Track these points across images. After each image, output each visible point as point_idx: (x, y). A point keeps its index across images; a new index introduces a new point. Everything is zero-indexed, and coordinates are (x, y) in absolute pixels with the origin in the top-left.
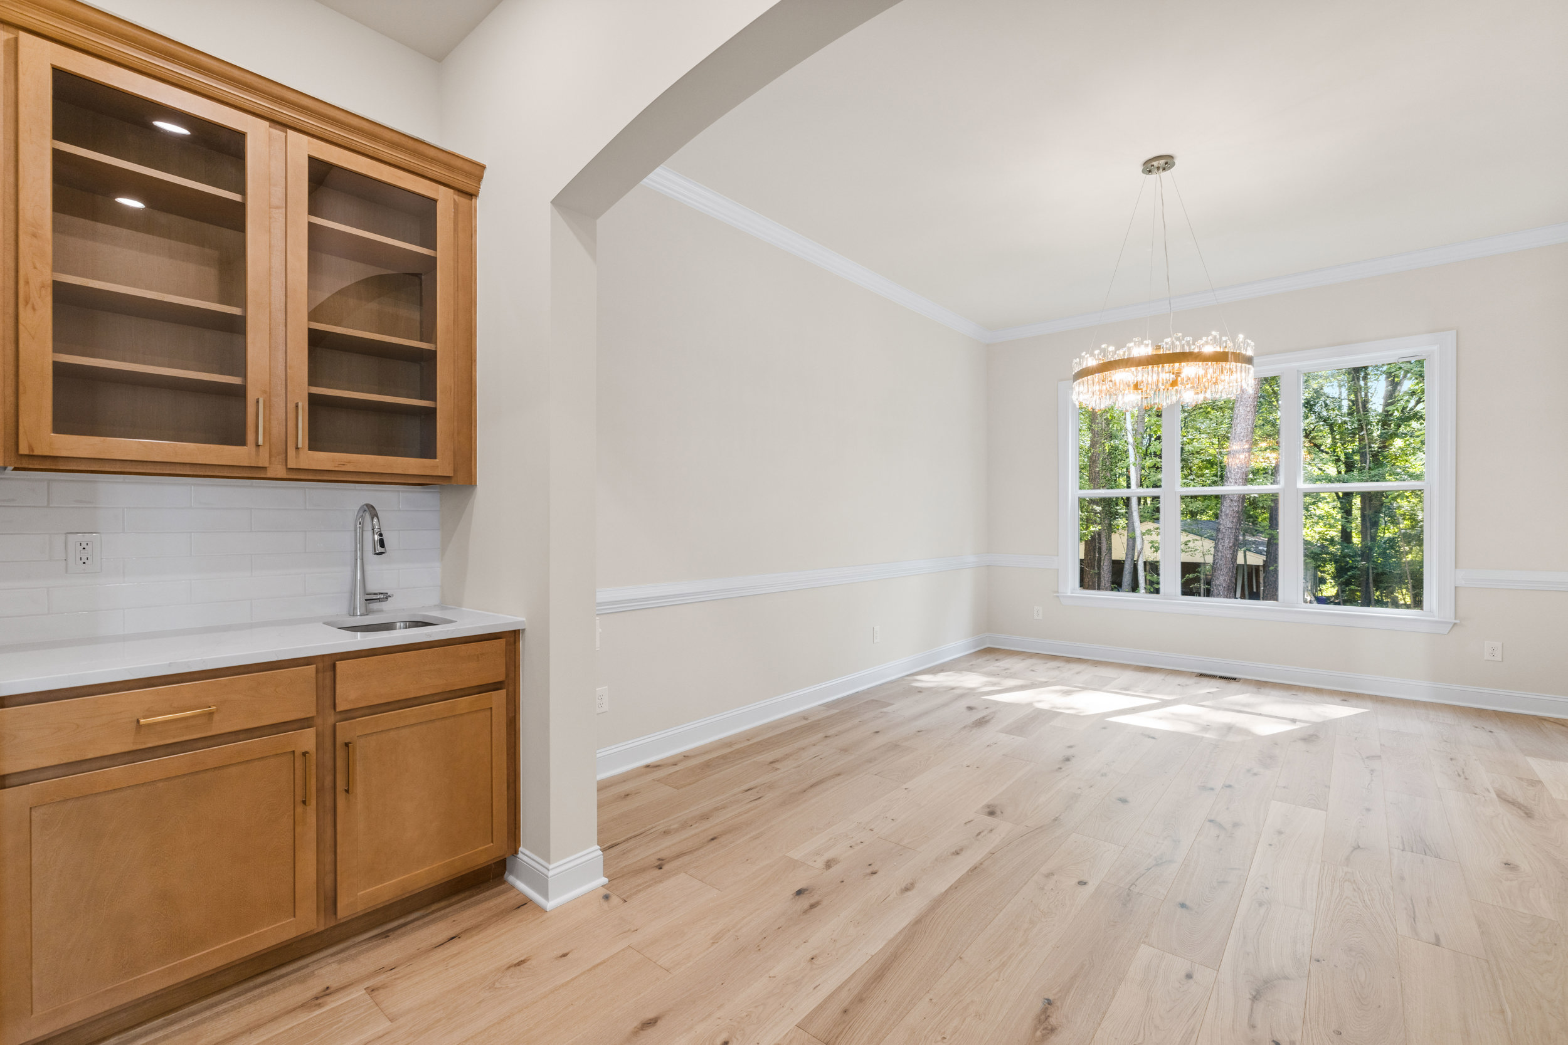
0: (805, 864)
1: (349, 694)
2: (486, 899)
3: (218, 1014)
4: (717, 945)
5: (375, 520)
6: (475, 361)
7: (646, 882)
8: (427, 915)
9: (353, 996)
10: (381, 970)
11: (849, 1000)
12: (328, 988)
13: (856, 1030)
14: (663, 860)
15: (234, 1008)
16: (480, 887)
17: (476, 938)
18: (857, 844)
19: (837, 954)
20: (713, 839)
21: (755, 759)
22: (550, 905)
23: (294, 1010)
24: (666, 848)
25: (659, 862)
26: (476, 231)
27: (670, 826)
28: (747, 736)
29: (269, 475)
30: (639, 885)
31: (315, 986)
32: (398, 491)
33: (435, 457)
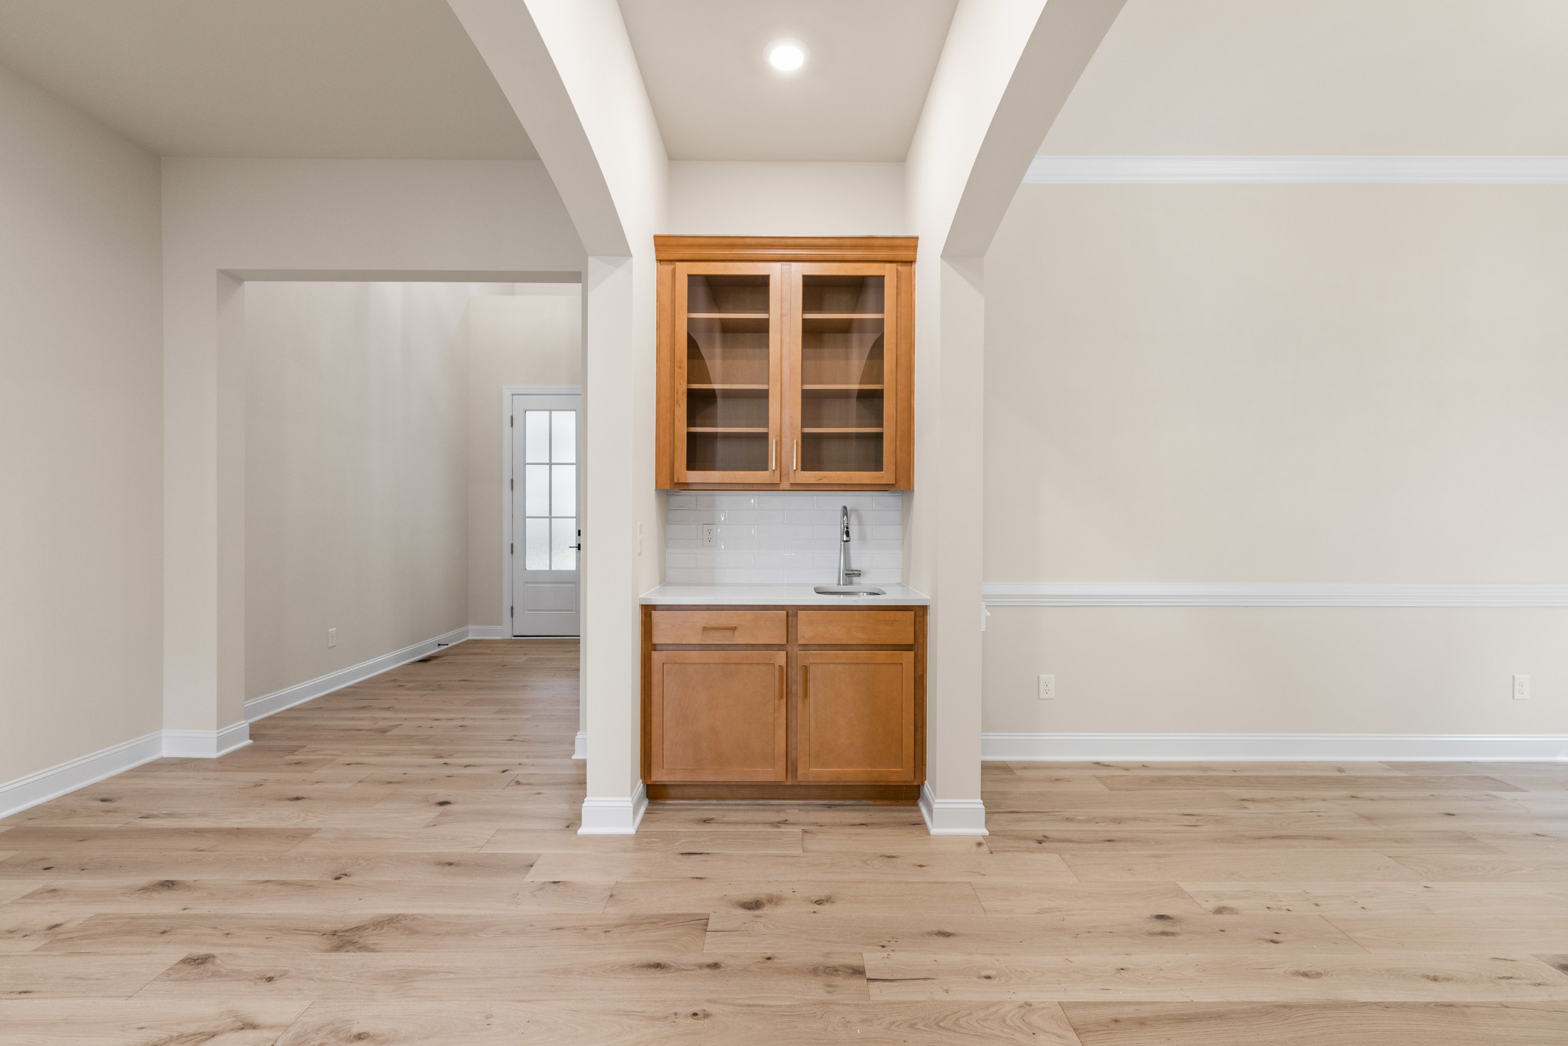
0: (1193, 899)
1: (806, 632)
2: (898, 811)
3: (738, 810)
4: (1041, 915)
5: (845, 517)
6: (914, 392)
7: (1019, 847)
8: (858, 805)
9: (795, 830)
10: (816, 824)
11: (1130, 1016)
12: (786, 820)
13: (1114, 1038)
14: (1047, 838)
15: (745, 810)
16: (898, 802)
17: (875, 830)
18: (1280, 909)
19: (1152, 980)
20: (1109, 841)
21: (1224, 791)
22: (934, 831)
23: (767, 823)
24: (1059, 831)
25: (1043, 838)
26: (915, 289)
27: (1077, 816)
28: (1235, 767)
29: (781, 488)
30: (1013, 847)
31: (782, 817)
32: (872, 496)
33: (882, 471)
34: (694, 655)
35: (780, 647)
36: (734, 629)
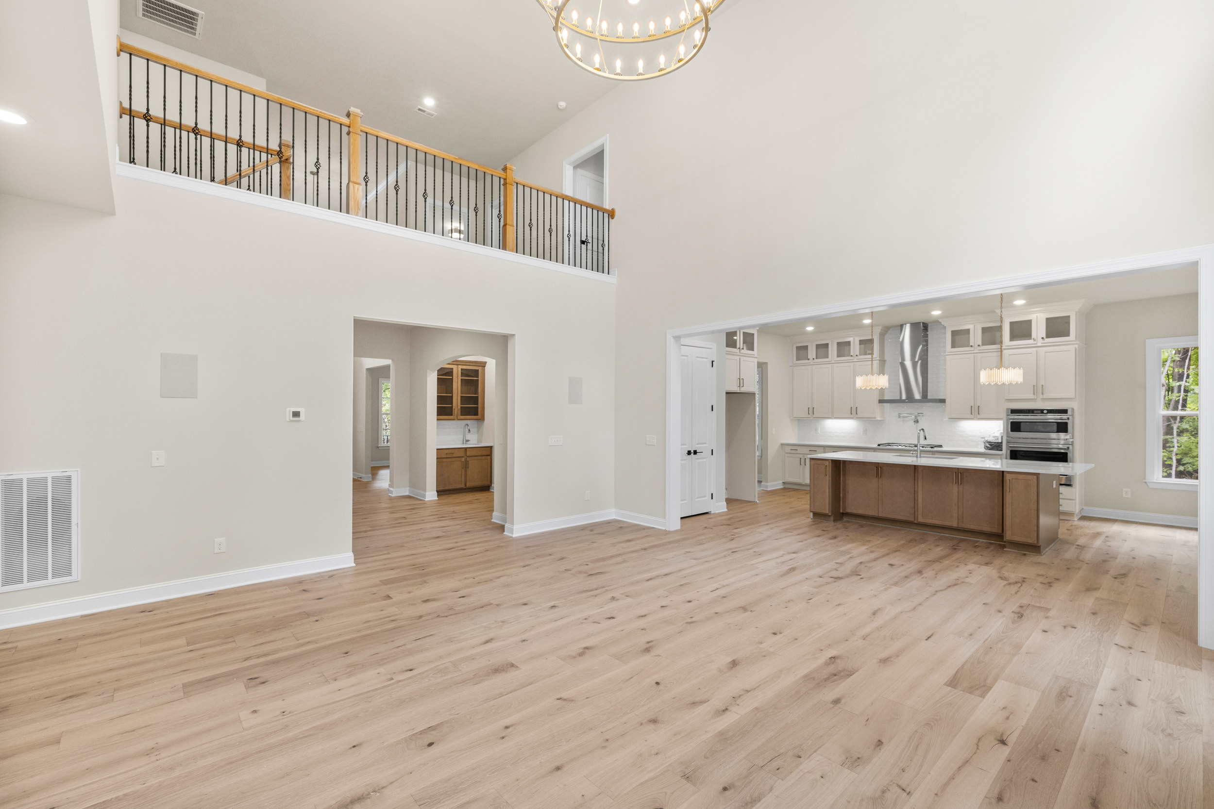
1: (468, 454)
8: (479, 491)
16: (487, 490)
26: (485, 373)
29: (457, 420)
33: (479, 416)
34: (445, 460)
35: (463, 457)
36: (453, 453)
